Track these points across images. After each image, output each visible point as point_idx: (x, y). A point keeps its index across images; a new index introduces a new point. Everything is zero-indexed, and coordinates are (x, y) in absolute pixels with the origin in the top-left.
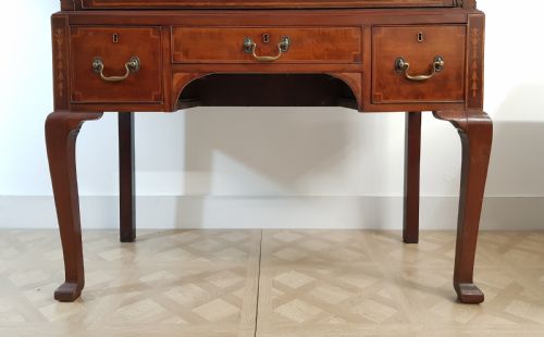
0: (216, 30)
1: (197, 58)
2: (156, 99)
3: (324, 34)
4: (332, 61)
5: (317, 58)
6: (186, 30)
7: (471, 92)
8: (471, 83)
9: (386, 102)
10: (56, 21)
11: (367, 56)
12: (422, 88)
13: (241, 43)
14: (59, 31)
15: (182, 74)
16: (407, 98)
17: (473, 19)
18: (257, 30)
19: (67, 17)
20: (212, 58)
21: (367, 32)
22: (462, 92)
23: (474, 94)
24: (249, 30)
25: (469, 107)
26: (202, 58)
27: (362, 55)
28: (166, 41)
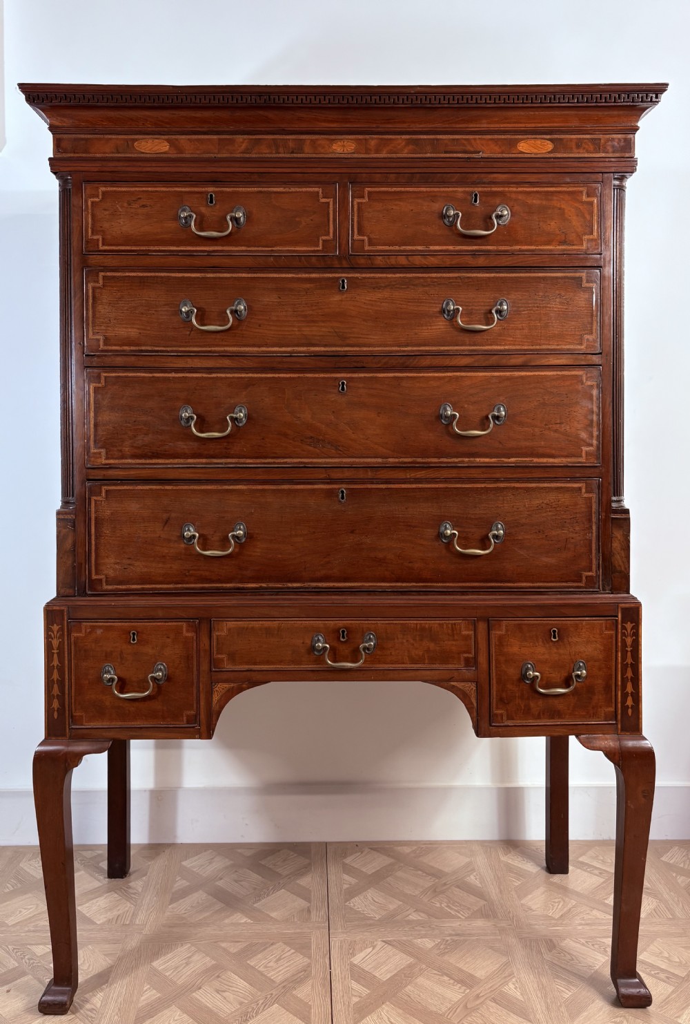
0: (275, 624)
1: (248, 663)
2: (188, 722)
3: (423, 629)
4: (436, 666)
5: (413, 661)
6: (232, 624)
7: (625, 708)
8: (625, 696)
9: (510, 723)
10: (52, 614)
11: (482, 659)
12: (559, 705)
13: (308, 642)
14: (55, 627)
15: (227, 686)
16: (539, 717)
17: (625, 611)
18: (332, 623)
19: (65, 609)
20: (268, 663)
21: (482, 626)
22: (612, 709)
23: (630, 711)
24: (319, 623)
25: (622, 730)
26: (255, 664)
27: (476, 658)
28: (205, 640)
